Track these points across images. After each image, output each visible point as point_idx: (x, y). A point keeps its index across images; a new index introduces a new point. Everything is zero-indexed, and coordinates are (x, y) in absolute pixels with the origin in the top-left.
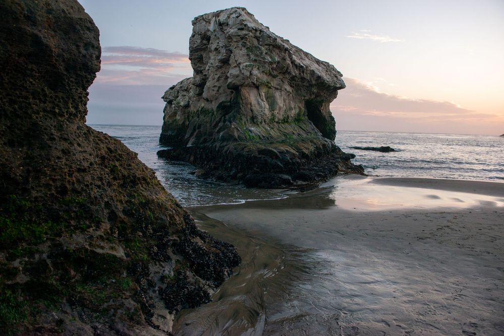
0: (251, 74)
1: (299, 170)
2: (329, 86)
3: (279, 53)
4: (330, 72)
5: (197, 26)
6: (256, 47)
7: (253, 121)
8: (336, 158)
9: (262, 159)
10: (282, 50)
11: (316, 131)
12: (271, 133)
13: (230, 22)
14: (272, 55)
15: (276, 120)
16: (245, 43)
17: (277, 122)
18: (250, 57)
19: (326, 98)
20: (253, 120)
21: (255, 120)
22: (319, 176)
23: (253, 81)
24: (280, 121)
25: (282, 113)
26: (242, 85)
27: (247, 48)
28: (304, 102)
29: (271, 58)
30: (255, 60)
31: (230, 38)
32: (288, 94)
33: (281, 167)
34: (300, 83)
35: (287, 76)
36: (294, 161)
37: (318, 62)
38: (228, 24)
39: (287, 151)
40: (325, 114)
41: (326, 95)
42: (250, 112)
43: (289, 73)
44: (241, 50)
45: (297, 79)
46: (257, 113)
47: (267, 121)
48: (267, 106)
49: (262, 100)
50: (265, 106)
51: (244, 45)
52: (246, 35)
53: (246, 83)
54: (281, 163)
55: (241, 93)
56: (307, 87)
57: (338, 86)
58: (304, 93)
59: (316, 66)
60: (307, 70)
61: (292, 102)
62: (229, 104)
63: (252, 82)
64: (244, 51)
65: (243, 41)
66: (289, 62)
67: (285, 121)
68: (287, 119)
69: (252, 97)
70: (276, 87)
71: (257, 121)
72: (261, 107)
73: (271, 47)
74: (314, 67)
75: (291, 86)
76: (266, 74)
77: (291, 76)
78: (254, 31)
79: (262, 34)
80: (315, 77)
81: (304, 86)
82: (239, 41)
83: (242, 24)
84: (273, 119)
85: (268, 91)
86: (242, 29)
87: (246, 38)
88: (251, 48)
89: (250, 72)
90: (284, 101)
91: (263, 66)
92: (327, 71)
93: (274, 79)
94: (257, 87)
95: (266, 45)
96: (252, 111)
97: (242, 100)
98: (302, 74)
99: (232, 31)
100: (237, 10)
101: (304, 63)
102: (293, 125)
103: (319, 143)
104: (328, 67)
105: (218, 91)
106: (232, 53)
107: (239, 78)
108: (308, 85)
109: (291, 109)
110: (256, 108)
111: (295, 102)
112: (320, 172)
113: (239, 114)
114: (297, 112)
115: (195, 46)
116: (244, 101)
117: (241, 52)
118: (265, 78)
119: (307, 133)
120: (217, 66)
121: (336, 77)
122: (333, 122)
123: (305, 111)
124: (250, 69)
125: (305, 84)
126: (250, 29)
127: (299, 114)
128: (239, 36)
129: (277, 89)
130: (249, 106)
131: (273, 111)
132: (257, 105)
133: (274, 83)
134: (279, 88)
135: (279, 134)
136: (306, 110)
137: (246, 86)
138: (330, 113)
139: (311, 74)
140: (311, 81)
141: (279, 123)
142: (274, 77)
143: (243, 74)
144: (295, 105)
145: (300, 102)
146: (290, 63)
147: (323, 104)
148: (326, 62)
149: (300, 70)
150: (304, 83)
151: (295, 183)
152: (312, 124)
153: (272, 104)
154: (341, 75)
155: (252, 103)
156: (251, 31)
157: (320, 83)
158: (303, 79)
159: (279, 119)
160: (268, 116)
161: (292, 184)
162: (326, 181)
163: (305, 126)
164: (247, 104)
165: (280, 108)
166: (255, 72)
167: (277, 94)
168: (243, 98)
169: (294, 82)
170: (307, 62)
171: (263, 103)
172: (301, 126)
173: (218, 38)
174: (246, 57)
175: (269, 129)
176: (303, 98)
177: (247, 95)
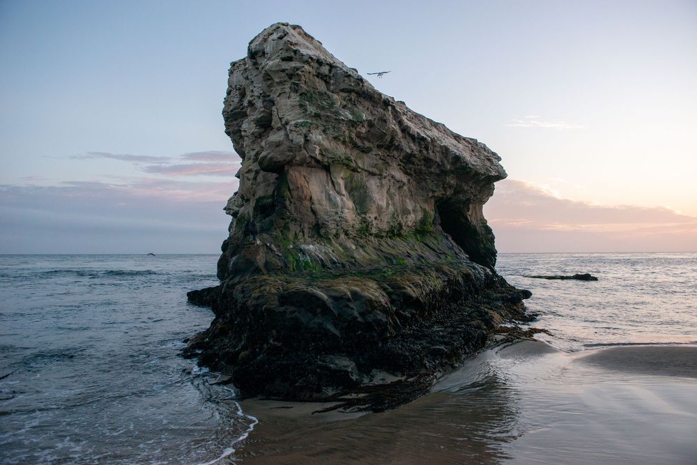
0: (307, 141)
1: (385, 341)
2: (477, 174)
3: (370, 107)
4: (479, 152)
5: (235, 75)
6: (321, 94)
7: (318, 233)
8: (493, 300)
9: (288, 316)
10: (378, 103)
11: (457, 251)
12: (356, 255)
13: (268, 49)
14: (356, 109)
15: (374, 231)
16: (297, 85)
17: (377, 236)
18: (306, 110)
19: (475, 196)
20: (318, 231)
21: (322, 231)
22: (435, 354)
23: (313, 155)
24: (384, 234)
25: (386, 218)
26: (290, 163)
27: (301, 95)
28: (433, 200)
29: (353, 113)
30: (317, 116)
31: (267, 77)
32: (398, 185)
33: (334, 335)
34: (423, 168)
35: (395, 153)
36: (370, 318)
37: (457, 137)
38: (264, 53)
39: (354, 294)
40: (474, 222)
41: (473, 190)
42: (310, 214)
43: (399, 148)
44: (289, 97)
45: (416, 161)
46: (326, 217)
47: (352, 233)
48: (350, 204)
49: (339, 193)
50: (344, 203)
51: (295, 89)
52: (298, 69)
53: (298, 158)
54: (335, 325)
55: (289, 177)
56: (438, 175)
57: (493, 173)
58: (431, 185)
59: (455, 142)
60: (434, 146)
61: (408, 201)
62: (270, 200)
63: (311, 157)
64: (295, 98)
65: (293, 81)
66: (393, 125)
67: (395, 232)
68: (399, 231)
69: (314, 186)
70: (370, 170)
71: (327, 233)
72: (335, 205)
73: (353, 96)
74: (448, 142)
75: (406, 173)
76: (344, 143)
77: (403, 154)
78: (316, 65)
79: (334, 71)
80: (450, 157)
81: (431, 173)
82: (285, 81)
83: (288, 50)
84: (367, 230)
85: (352, 177)
86: (290, 59)
87: (298, 74)
88: (309, 95)
89: (306, 137)
90: (391, 196)
91: (334, 128)
92: (473, 151)
93: (365, 156)
94: (327, 169)
95: (343, 90)
96: (314, 212)
97: (289, 190)
98: (425, 152)
99: (271, 63)
100: (281, 26)
101: (428, 133)
102: (412, 240)
103: (455, 272)
104: (474, 145)
105: (255, 178)
106: (274, 104)
107: (281, 148)
108: (438, 171)
109: (406, 212)
110: (323, 207)
111: (415, 202)
112: (441, 343)
113: (283, 219)
114: (419, 218)
115: (231, 108)
116: (295, 193)
117: (289, 102)
118: (341, 151)
119: (439, 254)
120: (253, 134)
121: (489, 160)
122: (490, 236)
123: (435, 218)
124: (304, 130)
125: (433, 170)
126: (305, 58)
127: (423, 222)
128: (283, 71)
129: (373, 174)
130: (307, 203)
131: (365, 213)
132: (325, 202)
133: (365, 162)
134: (377, 172)
135: (374, 257)
136: (437, 215)
137: (301, 164)
138: (484, 222)
139: (443, 153)
140: (444, 165)
141: (382, 237)
142: (365, 151)
143: (292, 140)
144: (415, 206)
145: (426, 201)
146: (397, 128)
147: (471, 206)
148: (471, 139)
149: (420, 145)
150: (430, 168)
151: (366, 380)
152: (450, 238)
153: (361, 200)
154: (499, 159)
155: (314, 197)
156: (307, 62)
157: (460, 168)
158: (428, 161)
159: (380, 230)
160: (351, 223)
161: (354, 386)
162: (454, 368)
163: (435, 242)
164: (300, 199)
165: (379, 209)
166: (316, 136)
167: (373, 184)
168: (291, 187)
169: (411, 166)
170: (434, 133)
171: (338, 199)
172: (427, 242)
173: (252, 82)
174: (298, 111)
175: (354, 247)
176: (431, 194)
177: (301, 181)
